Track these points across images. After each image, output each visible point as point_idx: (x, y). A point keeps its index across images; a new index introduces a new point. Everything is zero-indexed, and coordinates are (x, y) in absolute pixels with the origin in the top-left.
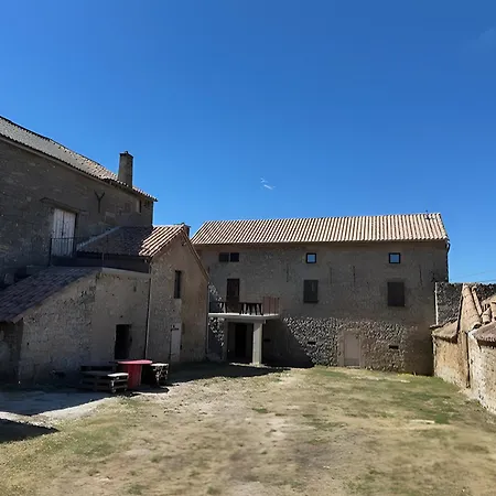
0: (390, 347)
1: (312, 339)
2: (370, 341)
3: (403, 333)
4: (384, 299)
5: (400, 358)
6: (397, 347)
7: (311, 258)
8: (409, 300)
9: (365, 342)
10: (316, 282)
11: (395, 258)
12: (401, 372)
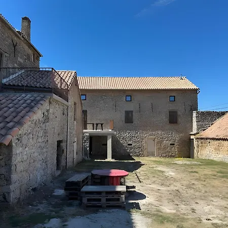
0: (171, 144)
1: (130, 143)
2: (160, 142)
3: (176, 137)
4: (167, 120)
5: (175, 149)
6: (174, 145)
7: (129, 98)
8: (179, 120)
9: (158, 143)
10: (132, 112)
11: (172, 99)
12: (176, 157)
